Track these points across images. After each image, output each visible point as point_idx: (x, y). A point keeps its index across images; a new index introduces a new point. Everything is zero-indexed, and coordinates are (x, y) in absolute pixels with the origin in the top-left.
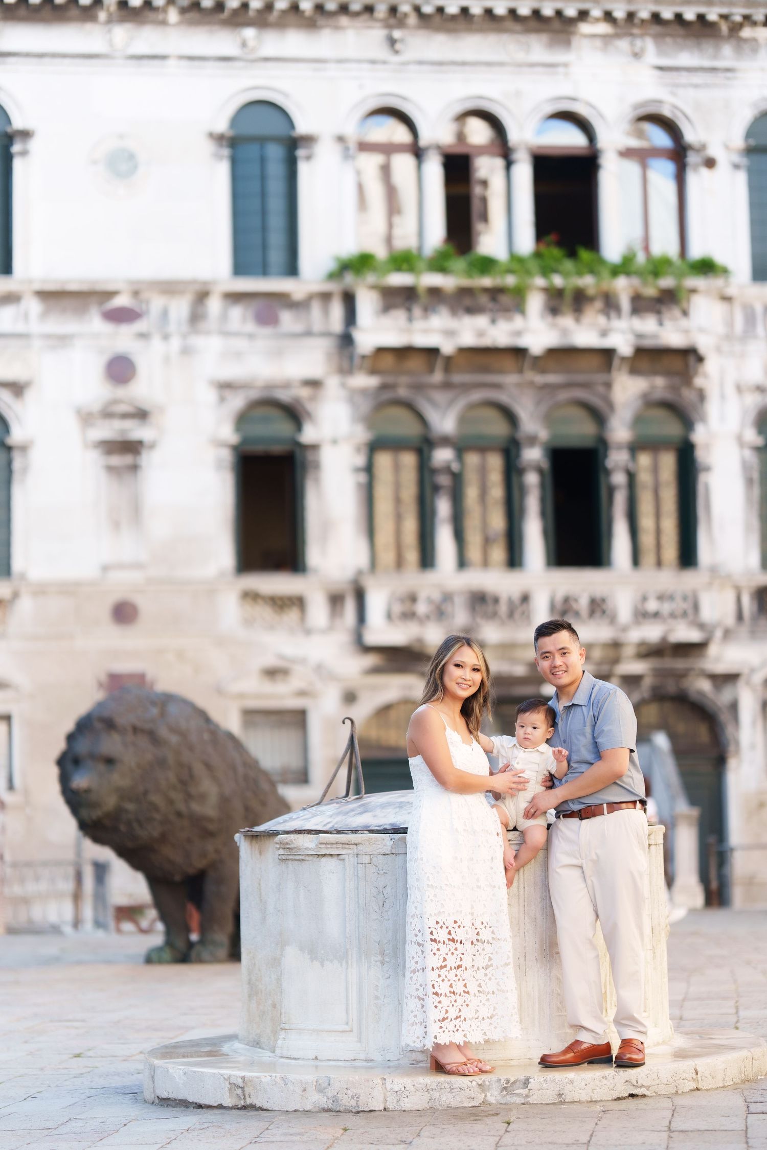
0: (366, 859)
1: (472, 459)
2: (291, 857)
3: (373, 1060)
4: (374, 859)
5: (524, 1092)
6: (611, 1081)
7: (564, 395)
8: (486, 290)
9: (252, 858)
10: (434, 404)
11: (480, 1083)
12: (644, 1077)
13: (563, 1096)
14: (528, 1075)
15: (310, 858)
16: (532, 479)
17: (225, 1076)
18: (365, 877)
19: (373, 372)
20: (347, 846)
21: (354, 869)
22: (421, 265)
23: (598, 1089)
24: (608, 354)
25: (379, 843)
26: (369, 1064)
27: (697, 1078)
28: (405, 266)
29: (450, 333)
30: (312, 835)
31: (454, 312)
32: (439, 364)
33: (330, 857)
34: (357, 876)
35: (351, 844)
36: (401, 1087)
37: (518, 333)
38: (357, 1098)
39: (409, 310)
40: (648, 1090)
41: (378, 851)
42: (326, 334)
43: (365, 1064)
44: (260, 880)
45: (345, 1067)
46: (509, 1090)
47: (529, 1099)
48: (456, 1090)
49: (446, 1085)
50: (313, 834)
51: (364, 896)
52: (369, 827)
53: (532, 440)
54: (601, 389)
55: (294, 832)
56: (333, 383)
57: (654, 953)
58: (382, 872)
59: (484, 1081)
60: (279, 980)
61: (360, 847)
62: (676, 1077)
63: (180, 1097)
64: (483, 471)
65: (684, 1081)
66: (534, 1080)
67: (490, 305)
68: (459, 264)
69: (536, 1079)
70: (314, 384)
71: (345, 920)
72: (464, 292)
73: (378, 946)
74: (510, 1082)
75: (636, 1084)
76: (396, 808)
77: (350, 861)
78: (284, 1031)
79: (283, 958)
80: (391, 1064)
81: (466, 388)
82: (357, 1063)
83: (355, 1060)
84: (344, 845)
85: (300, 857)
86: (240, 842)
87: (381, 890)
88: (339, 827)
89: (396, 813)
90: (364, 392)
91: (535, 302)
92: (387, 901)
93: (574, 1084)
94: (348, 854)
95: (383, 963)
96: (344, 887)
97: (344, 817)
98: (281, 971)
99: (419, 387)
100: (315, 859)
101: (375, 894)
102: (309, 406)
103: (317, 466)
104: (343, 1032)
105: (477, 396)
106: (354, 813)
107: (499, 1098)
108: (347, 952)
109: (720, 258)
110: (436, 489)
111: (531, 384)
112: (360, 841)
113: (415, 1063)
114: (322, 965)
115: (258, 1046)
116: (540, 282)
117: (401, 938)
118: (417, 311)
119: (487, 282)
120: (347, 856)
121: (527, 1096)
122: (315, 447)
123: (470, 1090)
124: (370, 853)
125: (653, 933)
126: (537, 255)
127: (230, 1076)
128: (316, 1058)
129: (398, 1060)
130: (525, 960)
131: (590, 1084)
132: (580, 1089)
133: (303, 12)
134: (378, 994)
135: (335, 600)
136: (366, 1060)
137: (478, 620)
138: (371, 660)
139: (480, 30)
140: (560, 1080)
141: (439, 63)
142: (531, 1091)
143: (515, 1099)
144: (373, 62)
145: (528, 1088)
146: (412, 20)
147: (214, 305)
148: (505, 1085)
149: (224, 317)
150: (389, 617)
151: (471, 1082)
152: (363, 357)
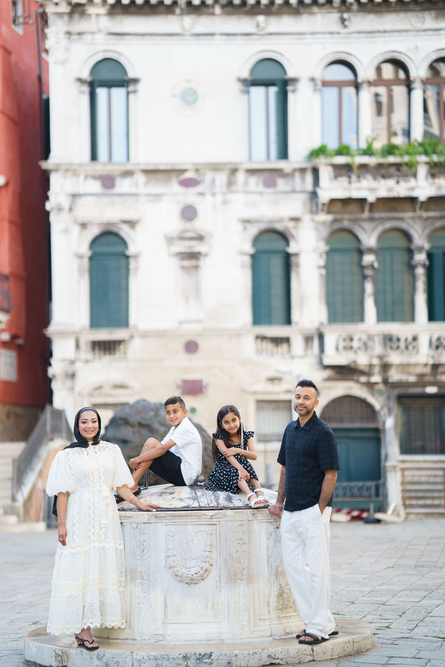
0: (135, 526)
3: (136, 639)
4: (139, 526)
5: (208, 661)
6: (259, 656)
7: (438, 224)
8: (393, 164)
10: (363, 230)
11: (184, 656)
12: (280, 653)
13: (231, 664)
14: (211, 651)
16: (420, 272)
17: (53, 649)
18: (134, 536)
19: (329, 212)
20: (126, 518)
21: (129, 532)
22: (355, 153)
23: (251, 660)
25: (142, 517)
27: (313, 654)
28: (345, 152)
29: (372, 190)
31: (375, 178)
32: (367, 208)
34: (130, 535)
35: (128, 517)
36: (141, 657)
37: (413, 189)
38: (118, 663)
39: (349, 177)
40: (281, 660)
41: (141, 521)
42: (303, 192)
43: (132, 642)
46: (201, 659)
48: (171, 659)
49: (166, 657)
51: (133, 547)
53: (420, 249)
56: (307, 219)
58: (142, 533)
59: (187, 654)
61: (132, 519)
62: (299, 653)
63: (33, 661)
65: (305, 656)
66: (215, 654)
67: (397, 173)
69: (216, 653)
70: (296, 220)
72: (380, 166)
73: (140, 574)
74: (202, 655)
75: (274, 657)
80: (145, 642)
81: (382, 220)
83: (127, 639)
84: (124, 518)
87: (142, 543)
90: (324, 223)
91: (422, 171)
92: (145, 549)
93: (237, 657)
95: (142, 584)
99: (355, 221)
101: (139, 545)
102: (293, 232)
103: (298, 266)
105: (388, 225)
107: (195, 664)
110: (365, 277)
111: (420, 217)
112: (132, 516)
116: (423, 158)
117: (152, 570)
118: (354, 178)
119: (392, 160)
120: (126, 524)
121: (211, 663)
122: (296, 255)
123: (179, 660)
124: (137, 522)
126: (423, 144)
127: (56, 649)
129: (149, 639)
130: (220, 583)
131: (247, 657)
132: (241, 660)
133: (292, 5)
134: (139, 601)
135: (308, 339)
136: (132, 639)
137: (389, 351)
138: (327, 373)
139: (395, 11)
140: (230, 654)
141: (371, 32)
142: (213, 661)
143: (204, 665)
144: (332, 33)
145: (212, 659)
146: (355, 7)
147: (241, 176)
148: (199, 657)
149: (246, 183)
150: (337, 349)
151: (179, 655)
152: (323, 204)
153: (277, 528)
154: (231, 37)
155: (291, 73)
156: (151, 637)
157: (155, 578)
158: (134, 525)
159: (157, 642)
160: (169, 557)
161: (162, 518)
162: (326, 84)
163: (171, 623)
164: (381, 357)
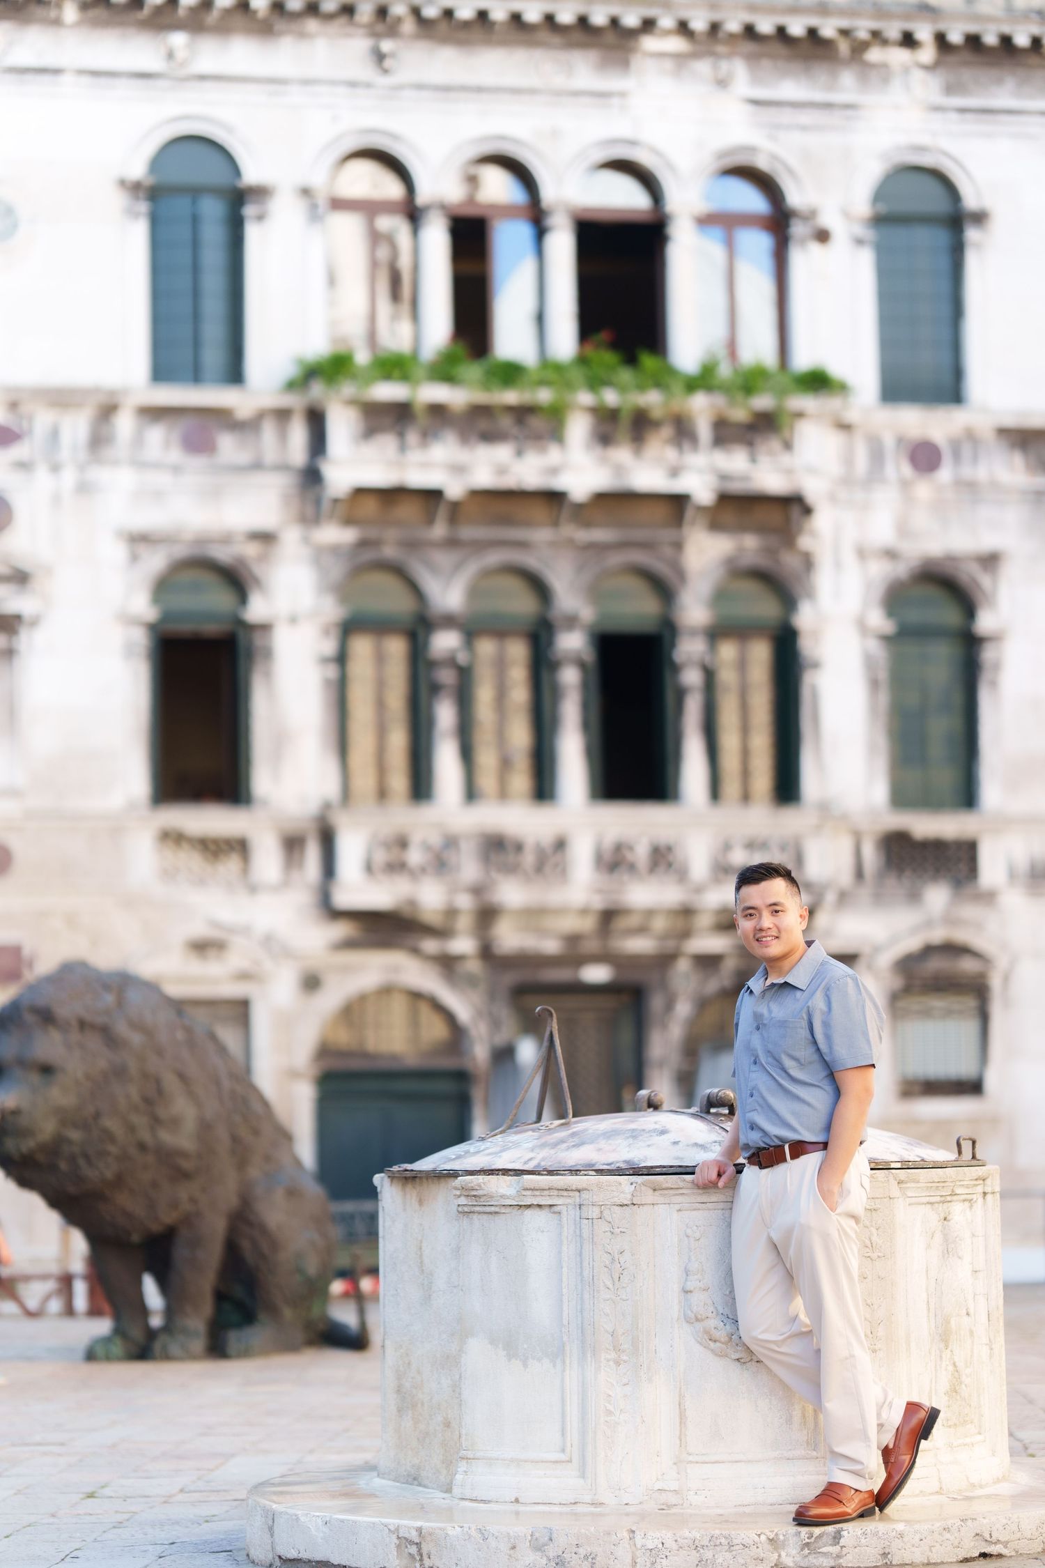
1: (486, 647)
2: (477, 1209)
3: (603, 1503)
4: (607, 1212)
5: (836, 1551)
6: (956, 1535)
7: (616, 559)
8: (510, 409)
9: (405, 1210)
10: (433, 568)
11: (771, 1538)
12: (1002, 1528)
13: (889, 1556)
15: (508, 1210)
16: (570, 677)
17: (390, 1527)
18: (593, 1238)
19: (349, 521)
20: (565, 1193)
21: (576, 1228)
22: (420, 372)
23: (938, 1545)
24: (678, 503)
25: (614, 1188)
26: (598, 1509)
28: (396, 373)
29: (458, 469)
30: (510, 1177)
31: (464, 439)
32: (442, 513)
33: (538, 1209)
34: (581, 1236)
35: (572, 1190)
36: (657, 1543)
37: (554, 471)
38: (592, 1559)
39: (401, 435)
40: (1006, 1547)
41: (612, 1200)
42: (282, 467)
43: (592, 1509)
44: (421, 1242)
45: (561, 1514)
46: (813, 1549)
47: (841, 1561)
48: (737, 1547)
49: (723, 1541)
50: (511, 1175)
51: (591, 1266)
52: (593, 1165)
53: (571, 622)
54: (668, 551)
55: (482, 1173)
56: (291, 538)
57: (992, 1349)
58: (617, 1230)
59: (777, 1534)
60: (456, 1388)
61: (585, 1195)
62: (1042, 1528)
63: (319, 1558)
64: (501, 665)
66: (849, 1533)
67: (515, 430)
68: (473, 371)
69: (852, 1532)
70: (265, 538)
71: (561, 1301)
72: (479, 412)
73: (611, 1338)
74: (815, 1536)
75: (989, 1539)
76: (628, 1138)
77: (569, 1215)
78: (465, 1461)
79: (463, 1355)
80: (631, 1509)
81: (480, 546)
82: (579, 1509)
83: (575, 1503)
84: (560, 1192)
85: (493, 1209)
86: (382, 1186)
88: (547, 1164)
89: (629, 1145)
90: (335, 550)
91: (578, 428)
92: (625, 1272)
93: (907, 1540)
94: (567, 1205)
95: (618, 1363)
96: (560, 1253)
97: (552, 1152)
98: (461, 1374)
99: (413, 545)
100: (515, 1211)
101: (607, 1263)
102: (257, 570)
103: (268, 654)
104: (556, 1462)
105: (494, 558)
106: (564, 1145)
107: (798, 1559)
108: (564, 1347)
109: (836, 369)
110: (435, 689)
111: (571, 543)
112: (584, 1186)
113: (665, 1508)
114: (525, 1365)
115: (416, 1482)
116: (585, 398)
117: (645, 1327)
118: (412, 437)
119: (511, 397)
120: (565, 1208)
121: (839, 1556)
122: (266, 628)
123: (757, 1547)
124: (601, 1203)
125: (989, 1321)
126: (582, 360)
127: (398, 1526)
128: (517, 1501)
129: (641, 1503)
131: (927, 1539)
132: (913, 1546)
133: (255, 12)
134: (610, 1407)
135: (292, 845)
136: (593, 1504)
137: (494, 874)
138: (341, 930)
139: (504, 43)
140: (885, 1533)
141: (446, 89)
142: (844, 1549)
143: (821, 1559)
144: (353, 84)
145: (840, 1545)
146: (409, 26)
147: (125, 423)
148: (807, 1540)
149: (138, 441)
150: (369, 868)
151: (759, 1535)
152: (336, 501)
153: (945, 1219)
154: (103, 81)
155: (251, 175)
156: (646, 1498)
157: (654, 1348)
158: (593, 1212)
159: (664, 1509)
160: (691, 1292)
161: (672, 1192)
162: (339, 204)
163: (697, 1462)
164: (477, 890)
